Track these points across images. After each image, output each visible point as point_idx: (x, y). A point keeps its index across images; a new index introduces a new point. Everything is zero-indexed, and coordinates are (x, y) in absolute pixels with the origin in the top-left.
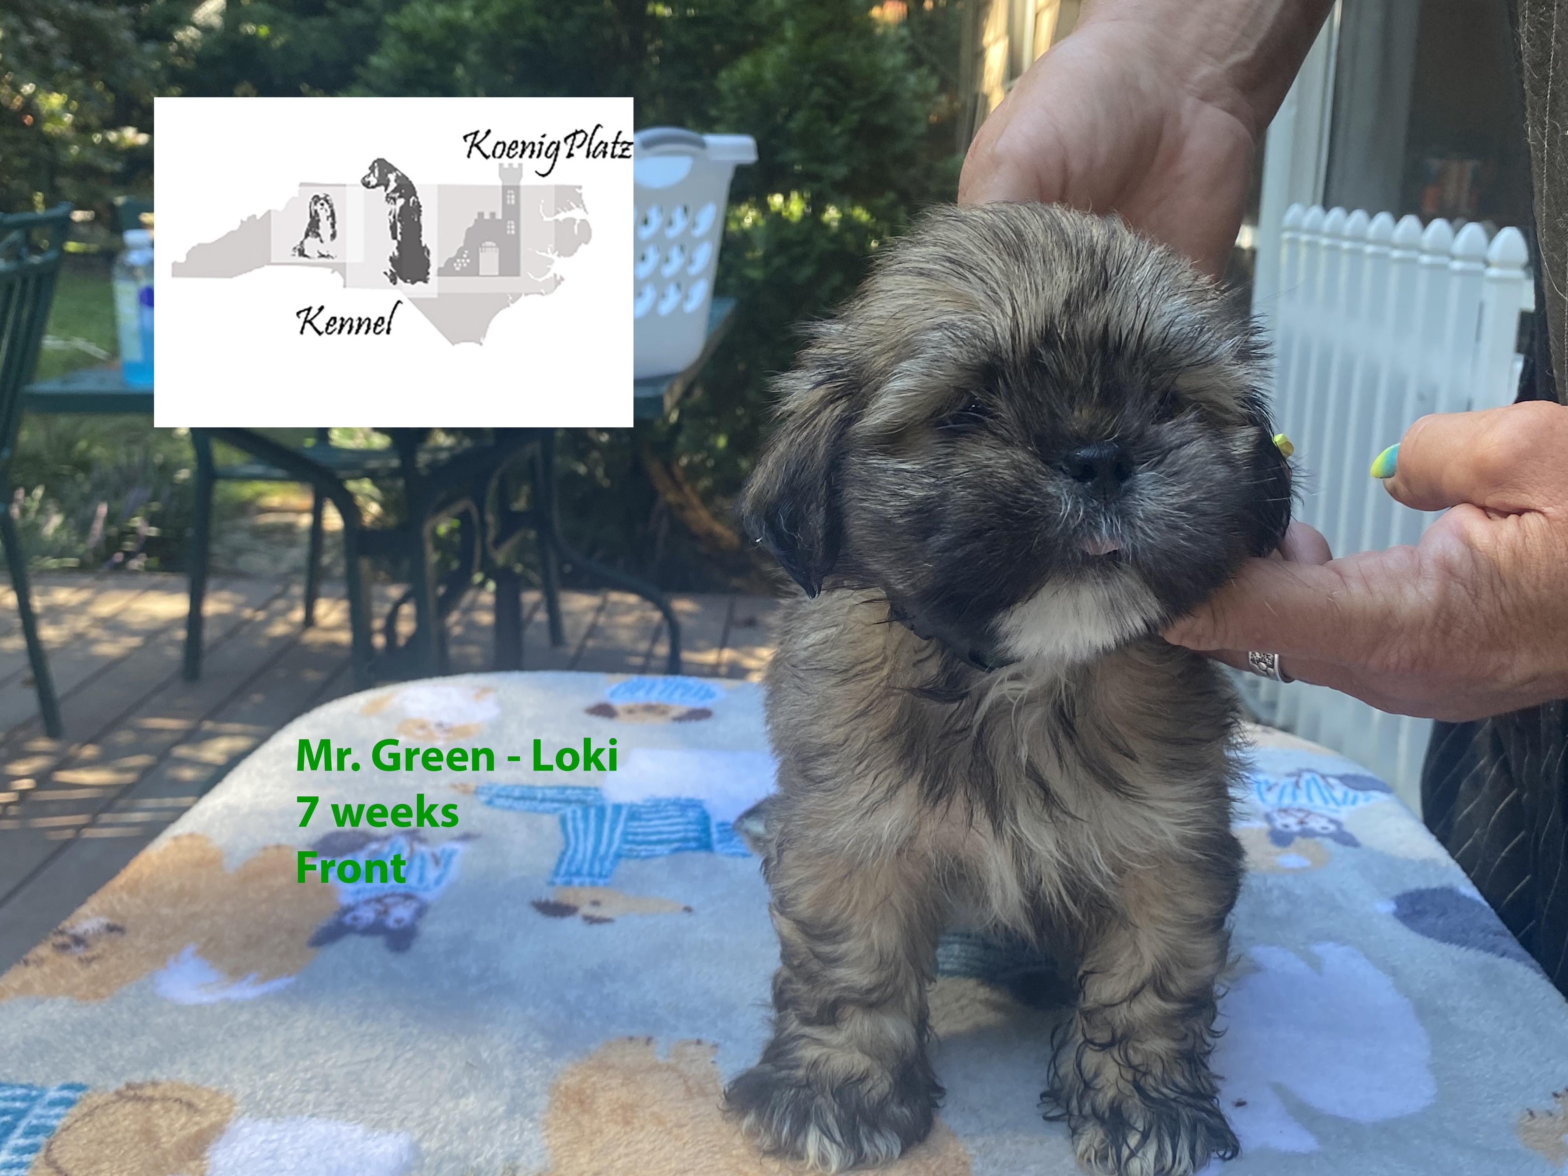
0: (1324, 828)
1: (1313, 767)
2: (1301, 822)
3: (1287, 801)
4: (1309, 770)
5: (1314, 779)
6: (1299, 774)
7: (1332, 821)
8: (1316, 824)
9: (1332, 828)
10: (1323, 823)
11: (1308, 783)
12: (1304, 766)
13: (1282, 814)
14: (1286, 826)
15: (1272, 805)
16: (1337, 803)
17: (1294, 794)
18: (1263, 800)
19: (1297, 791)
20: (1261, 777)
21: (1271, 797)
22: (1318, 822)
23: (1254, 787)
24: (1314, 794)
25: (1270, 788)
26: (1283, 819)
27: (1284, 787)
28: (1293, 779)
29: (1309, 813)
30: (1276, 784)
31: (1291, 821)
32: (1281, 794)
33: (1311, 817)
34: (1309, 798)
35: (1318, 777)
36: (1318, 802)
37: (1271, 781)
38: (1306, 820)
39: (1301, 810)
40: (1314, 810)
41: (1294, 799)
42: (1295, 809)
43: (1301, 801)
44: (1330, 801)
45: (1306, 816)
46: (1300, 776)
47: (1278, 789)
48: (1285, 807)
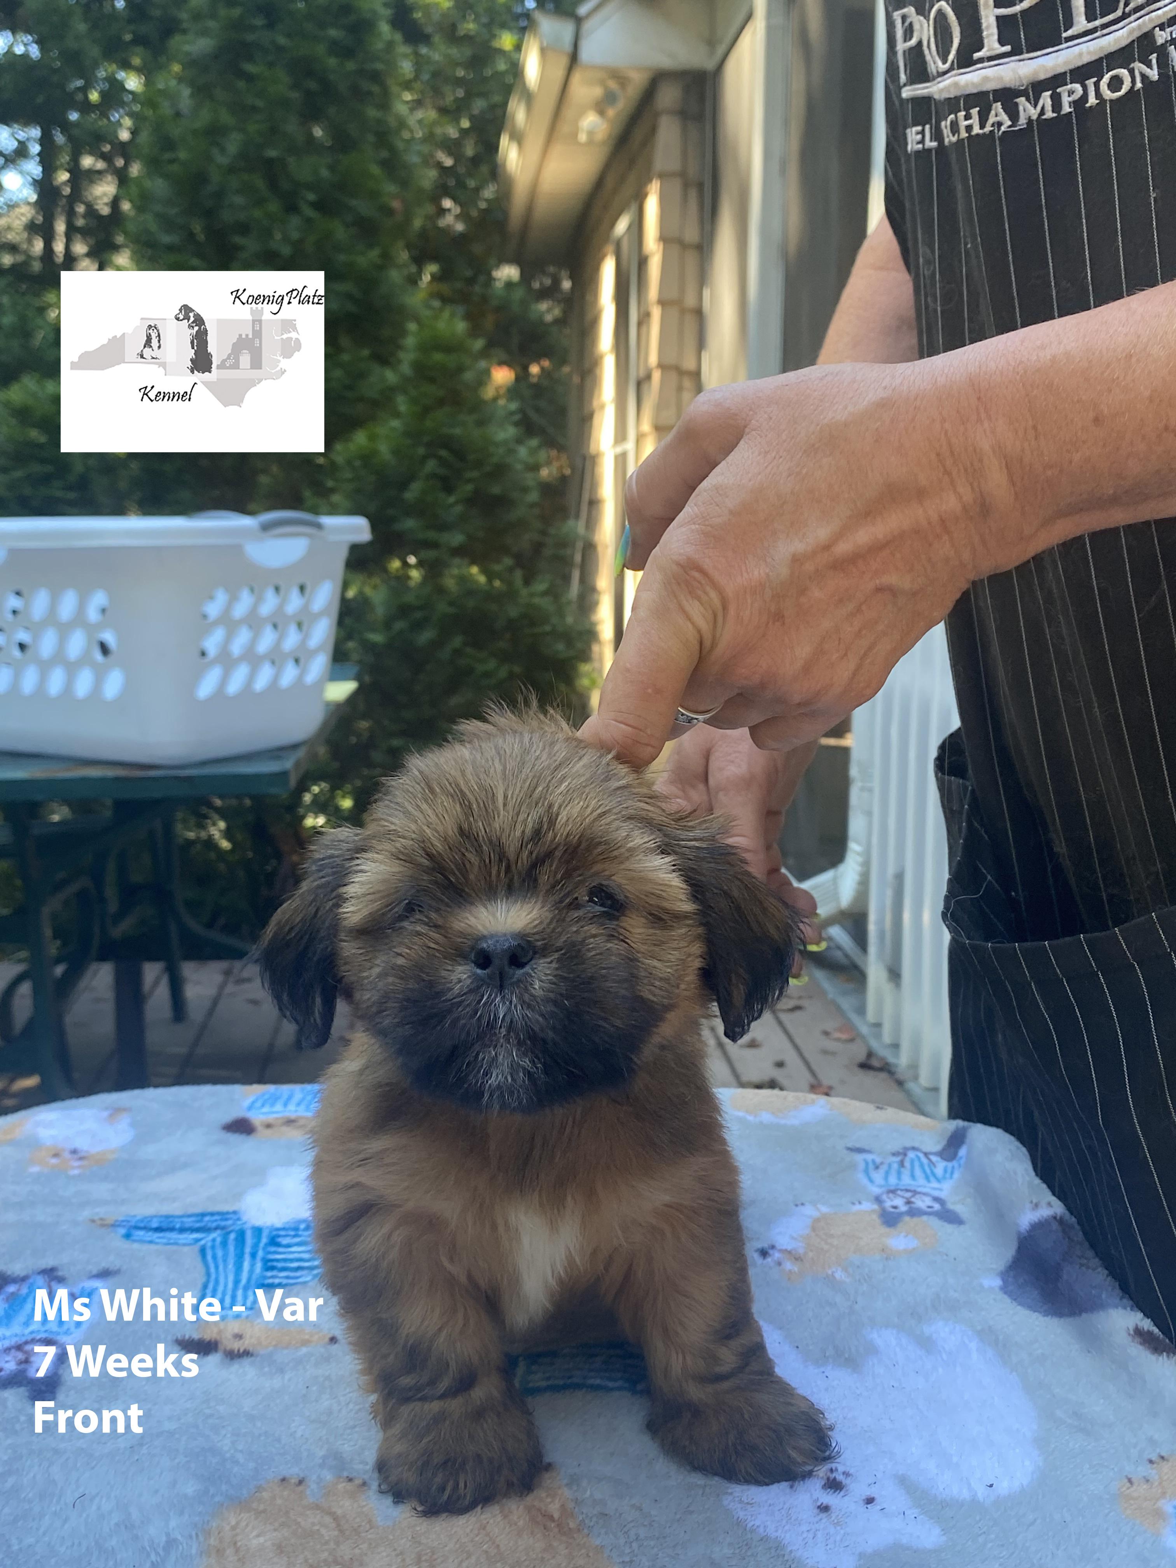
0: (929, 1207)
1: (916, 1145)
2: (908, 1202)
3: (893, 1180)
4: (914, 1149)
5: (919, 1158)
6: (903, 1153)
7: (936, 1199)
8: (922, 1203)
9: (937, 1207)
10: (928, 1201)
11: (912, 1161)
12: (908, 1144)
13: (891, 1195)
14: (895, 1207)
15: (880, 1186)
16: (938, 1180)
17: (899, 1173)
18: (871, 1181)
19: (902, 1169)
20: (869, 1157)
21: (878, 1177)
22: (923, 1201)
23: (862, 1166)
24: (918, 1172)
25: (877, 1168)
26: (892, 1200)
27: (890, 1166)
28: (898, 1159)
29: (915, 1193)
30: (882, 1163)
31: (899, 1202)
32: (887, 1174)
33: (918, 1196)
34: (913, 1176)
35: (921, 1155)
36: (921, 1181)
37: (878, 1160)
38: (913, 1200)
39: (907, 1190)
40: (919, 1190)
41: (899, 1178)
42: (902, 1190)
43: (906, 1180)
44: (932, 1178)
45: (913, 1196)
46: (905, 1155)
47: (884, 1168)
48: (892, 1188)
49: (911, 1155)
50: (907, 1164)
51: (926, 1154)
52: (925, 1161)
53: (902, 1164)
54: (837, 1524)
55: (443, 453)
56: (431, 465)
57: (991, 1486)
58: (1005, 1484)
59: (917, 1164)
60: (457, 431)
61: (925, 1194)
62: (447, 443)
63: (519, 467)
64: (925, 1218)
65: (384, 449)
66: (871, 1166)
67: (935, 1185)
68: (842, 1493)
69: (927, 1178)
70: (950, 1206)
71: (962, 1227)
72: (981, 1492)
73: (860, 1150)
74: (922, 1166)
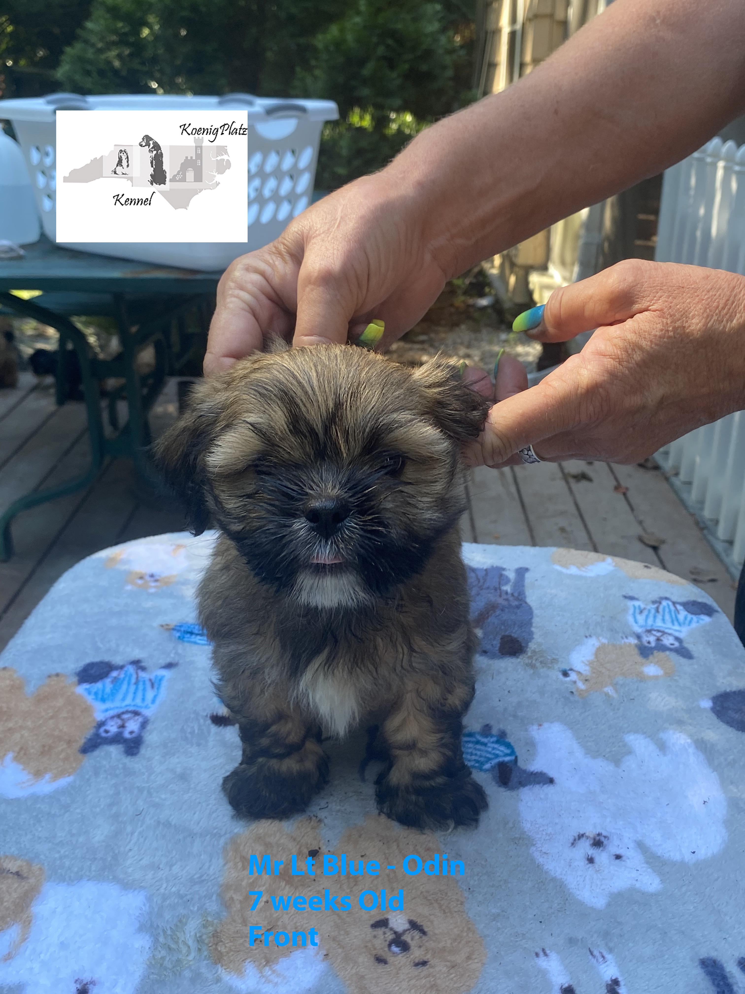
0: (672, 644)
1: (669, 596)
2: (658, 640)
3: (650, 622)
4: (666, 599)
5: (669, 606)
6: (660, 601)
7: (677, 639)
8: (667, 641)
9: (677, 644)
10: (671, 640)
11: (664, 608)
12: (663, 595)
13: (647, 634)
14: (649, 643)
15: (641, 627)
16: (680, 624)
17: (655, 617)
18: (636, 622)
19: (657, 614)
20: (637, 603)
21: (641, 619)
22: (668, 639)
23: (631, 611)
24: (667, 617)
25: (641, 612)
26: (647, 637)
27: (649, 611)
28: (656, 606)
29: (664, 633)
30: (645, 609)
31: (652, 639)
32: (647, 617)
33: (665, 636)
34: (663, 620)
35: (670, 603)
36: (669, 625)
37: (643, 606)
38: (662, 638)
39: (658, 631)
40: (666, 631)
41: (654, 621)
42: (655, 630)
43: (659, 624)
44: (676, 623)
45: (662, 636)
46: (660, 603)
47: (645, 613)
48: (649, 628)
49: (664, 603)
50: (661, 610)
51: (674, 603)
52: (672, 608)
53: (657, 610)
54: (597, 871)
55: (390, 42)
56: (381, 50)
57: (694, 853)
58: (703, 852)
59: (667, 610)
60: (399, 26)
61: (670, 634)
62: (393, 34)
63: (441, 51)
64: (668, 653)
65: (350, 37)
66: (638, 611)
67: (677, 627)
68: (601, 849)
69: (673, 622)
70: (686, 645)
71: (691, 661)
72: (688, 857)
73: (632, 598)
74: (670, 611)
